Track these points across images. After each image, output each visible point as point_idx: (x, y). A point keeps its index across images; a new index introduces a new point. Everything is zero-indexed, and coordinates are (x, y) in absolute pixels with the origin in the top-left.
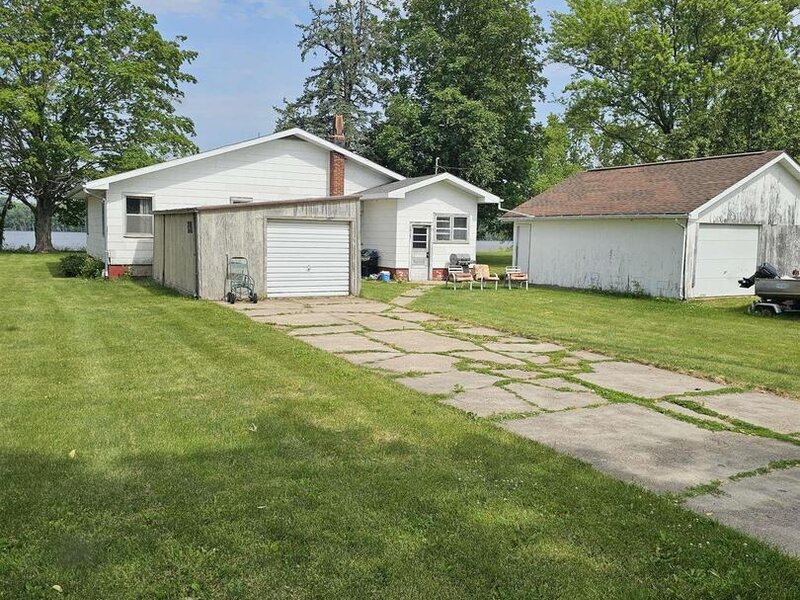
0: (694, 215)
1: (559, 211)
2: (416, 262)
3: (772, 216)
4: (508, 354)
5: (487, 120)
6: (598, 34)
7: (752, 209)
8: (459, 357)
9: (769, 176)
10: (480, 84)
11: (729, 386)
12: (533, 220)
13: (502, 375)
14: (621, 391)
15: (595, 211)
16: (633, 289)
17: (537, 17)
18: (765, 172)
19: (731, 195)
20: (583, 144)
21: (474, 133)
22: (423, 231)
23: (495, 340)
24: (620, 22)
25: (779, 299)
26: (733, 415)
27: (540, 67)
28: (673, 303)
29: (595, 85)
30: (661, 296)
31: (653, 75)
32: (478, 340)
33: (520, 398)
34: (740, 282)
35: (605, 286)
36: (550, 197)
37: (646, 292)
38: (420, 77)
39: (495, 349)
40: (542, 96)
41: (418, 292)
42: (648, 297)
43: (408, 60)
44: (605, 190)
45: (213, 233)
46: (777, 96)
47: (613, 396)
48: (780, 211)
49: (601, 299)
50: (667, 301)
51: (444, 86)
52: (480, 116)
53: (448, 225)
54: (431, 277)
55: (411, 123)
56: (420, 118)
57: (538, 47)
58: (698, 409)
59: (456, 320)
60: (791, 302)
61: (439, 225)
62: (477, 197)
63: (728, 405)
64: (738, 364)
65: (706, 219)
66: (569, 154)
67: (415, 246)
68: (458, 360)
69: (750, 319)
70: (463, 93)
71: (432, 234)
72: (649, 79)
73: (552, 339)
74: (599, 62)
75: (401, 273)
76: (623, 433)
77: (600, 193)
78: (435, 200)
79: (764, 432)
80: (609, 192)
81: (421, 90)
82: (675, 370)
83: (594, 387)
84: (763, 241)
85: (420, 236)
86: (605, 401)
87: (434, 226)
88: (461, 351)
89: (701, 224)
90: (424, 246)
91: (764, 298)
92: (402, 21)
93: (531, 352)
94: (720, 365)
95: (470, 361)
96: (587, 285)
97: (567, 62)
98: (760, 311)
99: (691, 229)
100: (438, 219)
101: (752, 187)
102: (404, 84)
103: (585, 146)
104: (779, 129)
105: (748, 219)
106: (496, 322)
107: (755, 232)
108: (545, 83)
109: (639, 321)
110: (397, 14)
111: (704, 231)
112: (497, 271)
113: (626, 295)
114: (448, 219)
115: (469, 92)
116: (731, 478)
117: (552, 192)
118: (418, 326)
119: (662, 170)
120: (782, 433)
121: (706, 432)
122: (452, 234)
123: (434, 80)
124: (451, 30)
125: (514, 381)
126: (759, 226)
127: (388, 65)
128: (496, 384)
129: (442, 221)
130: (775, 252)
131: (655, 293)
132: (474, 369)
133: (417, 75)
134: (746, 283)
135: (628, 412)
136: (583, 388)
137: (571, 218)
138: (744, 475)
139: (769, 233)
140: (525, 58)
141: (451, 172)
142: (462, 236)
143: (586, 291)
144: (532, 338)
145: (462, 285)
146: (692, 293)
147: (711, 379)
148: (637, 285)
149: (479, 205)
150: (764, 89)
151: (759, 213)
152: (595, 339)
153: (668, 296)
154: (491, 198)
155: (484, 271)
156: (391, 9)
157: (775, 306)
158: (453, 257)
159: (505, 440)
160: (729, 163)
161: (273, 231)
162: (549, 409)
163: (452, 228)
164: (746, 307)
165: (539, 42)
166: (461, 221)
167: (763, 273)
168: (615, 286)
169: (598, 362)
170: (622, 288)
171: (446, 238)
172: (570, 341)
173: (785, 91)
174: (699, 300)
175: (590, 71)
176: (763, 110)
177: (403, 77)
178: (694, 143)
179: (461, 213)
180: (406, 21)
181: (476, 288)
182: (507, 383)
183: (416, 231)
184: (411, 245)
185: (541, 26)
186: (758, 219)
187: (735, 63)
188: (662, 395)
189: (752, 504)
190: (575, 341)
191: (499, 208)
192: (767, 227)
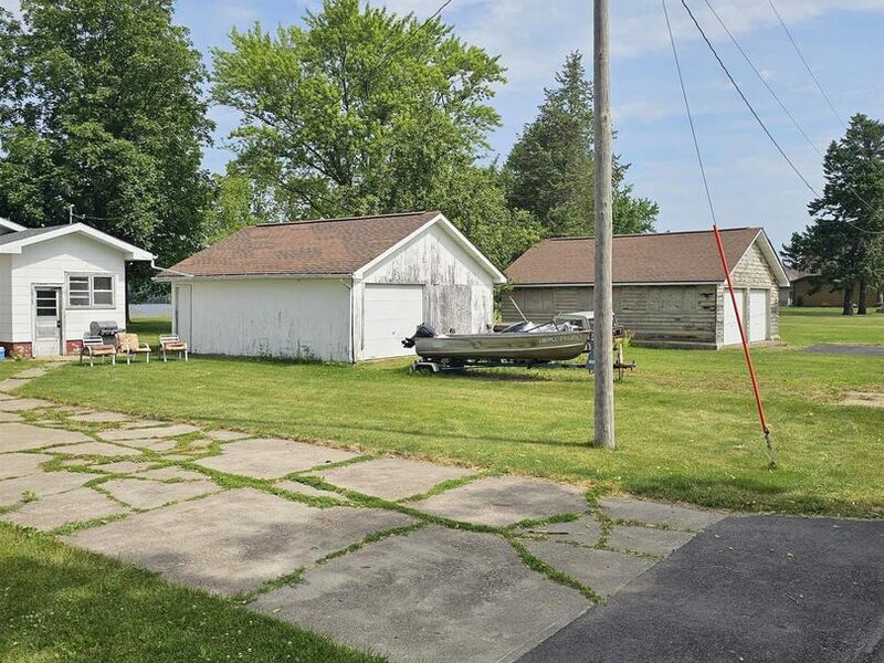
0: (358, 274)
1: (223, 271)
2: (42, 333)
3: (434, 276)
4: (123, 443)
5: (140, 164)
6: (265, 77)
7: (415, 269)
8: (53, 454)
9: (429, 236)
10: (130, 121)
11: (362, 454)
12: (193, 280)
13: (101, 472)
14: (240, 474)
15: (261, 271)
16: (303, 354)
17: (196, 52)
18: (425, 232)
19: (394, 254)
20: (267, 198)
21: (123, 178)
22: (52, 294)
23: (117, 426)
24: (286, 67)
25: (437, 358)
26: (351, 487)
27: (203, 108)
28: (342, 366)
29: (264, 132)
30: (332, 360)
31: (322, 127)
32: (92, 429)
33: (112, 498)
34: (403, 342)
35: (275, 353)
36: (214, 254)
37: (317, 356)
38: (51, 106)
39: (109, 438)
40: (210, 141)
41: (39, 372)
42: (319, 362)
43: (33, 85)
44: (272, 248)
46: (438, 158)
47: (231, 481)
48: (441, 271)
49: (269, 368)
50: (337, 365)
51: (83, 119)
52: (131, 160)
53: (86, 286)
54: (65, 350)
55: (39, 162)
56: (52, 156)
57: (198, 85)
58: (318, 485)
59: (75, 405)
60: (447, 360)
61: (73, 286)
62: (124, 253)
63: (352, 477)
64: (377, 429)
65: (371, 279)
66: (252, 206)
67: (40, 313)
68: (51, 458)
69: (412, 380)
70: (107, 129)
71: (64, 298)
72: (319, 132)
73: (189, 418)
74: (267, 108)
75: (21, 349)
76: (222, 525)
77: (267, 250)
78: (66, 256)
79: (374, 503)
80: (277, 249)
81: (52, 123)
82: (314, 442)
83: (211, 473)
84: (427, 300)
85: (46, 301)
86: (219, 488)
87: (66, 288)
88: (61, 445)
89: (366, 284)
90: (53, 313)
91: (425, 357)
92: (24, 37)
93: (156, 438)
94: (360, 432)
95: (67, 457)
96: (255, 352)
97: (235, 105)
98: (421, 370)
99: (357, 289)
100: (72, 279)
101: (414, 247)
102: (31, 114)
103: (269, 197)
104: (442, 190)
105: (412, 279)
106: (128, 404)
107: (419, 291)
108: (213, 127)
109: (298, 390)
110: (18, 28)
111: (369, 291)
112: (149, 341)
113: (296, 361)
114: (86, 279)
115: (116, 129)
116: (319, 562)
117: (216, 249)
118: (17, 417)
119: (330, 227)
120: (390, 501)
121: (315, 510)
122: (92, 298)
123: (70, 112)
124: (89, 55)
125: (114, 477)
126: (423, 286)
127: (8, 88)
128: (87, 485)
129: (78, 283)
130: (438, 311)
131: (325, 357)
132: (66, 468)
133: (46, 104)
134: (409, 343)
135: (239, 500)
136: (200, 476)
137: (235, 278)
138: (334, 555)
139: (432, 292)
140: (186, 96)
141: (85, 222)
142: (106, 300)
143: (253, 359)
144: (165, 420)
145: (103, 359)
146: (361, 356)
147: (346, 448)
148: (307, 350)
149: (127, 263)
150: (425, 150)
151: (422, 273)
152: (238, 415)
153: (338, 360)
154: (140, 254)
155: (131, 341)
156: (9, 20)
157: (433, 364)
158: (94, 326)
159: (58, 559)
160: (393, 222)
162: (143, 508)
163: (91, 290)
164: (408, 368)
165: (201, 80)
166: (104, 282)
167: (424, 333)
168: (285, 351)
169: (232, 441)
170: (292, 354)
171: (84, 302)
172: (208, 419)
173: (444, 153)
174: (368, 363)
175: (261, 117)
176: (426, 171)
177: (29, 105)
178: (364, 201)
179: (103, 272)
180: (29, 37)
181: (121, 362)
182: (104, 480)
183: (40, 294)
184: (35, 312)
185: (200, 62)
186: (421, 279)
187: (401, 122)
188: (285, 474)
189: (328, 588)
190: (214, 419)
191: (153, 265)
192: (429, 286)
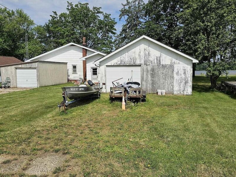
2: (94, 79)
3: (146, 61)
7: (135, 59)
45: (4, 72)
48: (151, 59)
65: (109, 64)
85: (95, 71)
89: (106, 66)
99: (102, 68)
105: (132, 63)
107: (138, 68)
111: (109, 68)
126: (140, 66)
130: (149, 76)
139: (145, 68)
146: (105, 91)
151: (138, 60)
161: (18, 71)
183: (93, 70)
184: (92, 74)
192: (143, 66)
